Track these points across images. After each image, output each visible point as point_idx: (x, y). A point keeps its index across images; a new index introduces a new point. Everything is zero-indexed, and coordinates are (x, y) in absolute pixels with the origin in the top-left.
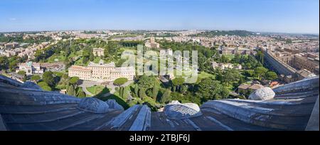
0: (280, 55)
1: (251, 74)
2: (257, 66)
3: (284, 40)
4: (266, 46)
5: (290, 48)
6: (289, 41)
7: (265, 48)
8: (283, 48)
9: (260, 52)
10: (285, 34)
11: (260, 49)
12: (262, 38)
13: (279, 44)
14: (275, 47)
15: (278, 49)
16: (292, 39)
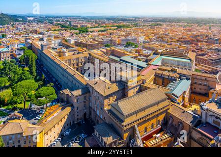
0: (67, 54)
1: (6, 99)
2: (20, 79)
3: (75, 28)
4: (42, 39)
5: (84, 41)
6: (84, 30)
7: (38, 44)
8: (72, 42)
9: (30, 52)
10: (78, 18)
11: (31, 47)
12: (37, 27)
13: (67, 35)
14: (58, 41)
15: (64, 45)
16: (89, 26)
